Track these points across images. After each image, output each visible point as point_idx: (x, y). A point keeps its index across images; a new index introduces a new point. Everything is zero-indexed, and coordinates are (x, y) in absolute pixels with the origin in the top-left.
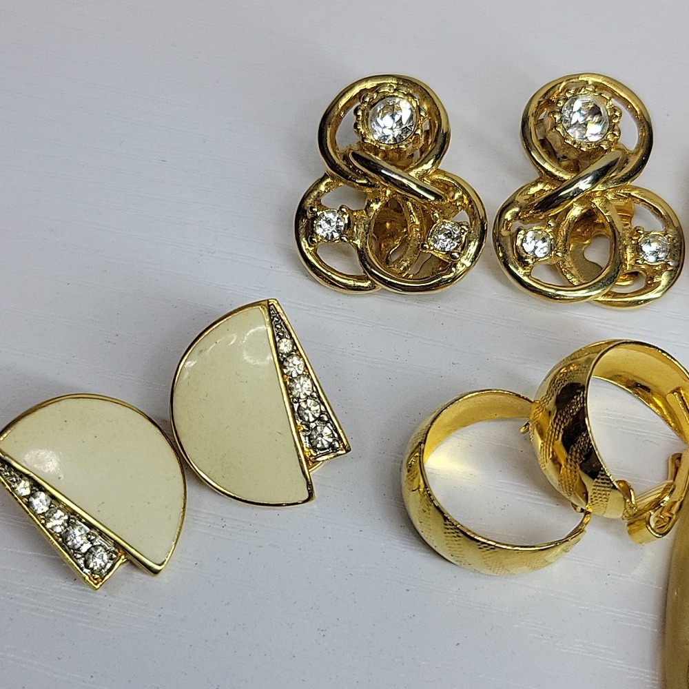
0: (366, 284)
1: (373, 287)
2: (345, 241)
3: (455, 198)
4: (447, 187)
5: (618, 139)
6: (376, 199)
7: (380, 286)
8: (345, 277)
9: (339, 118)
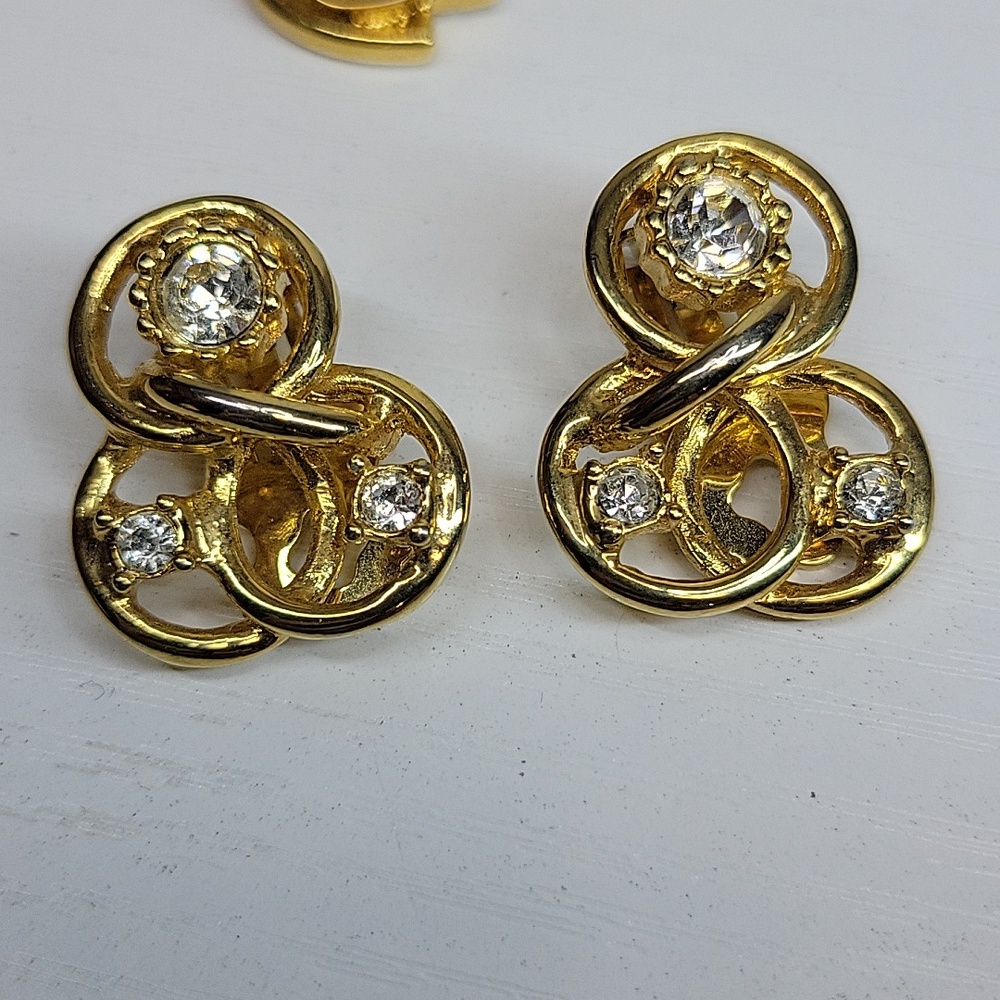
0: (253, 638)
1: (267, 640)
2: (188, 567)
3: (383, 416)
4: (361, 397)
5: (787, 267)
6: (226, 461)
7: (283, 635)
8: (210, 636)
9: (103, 316)
